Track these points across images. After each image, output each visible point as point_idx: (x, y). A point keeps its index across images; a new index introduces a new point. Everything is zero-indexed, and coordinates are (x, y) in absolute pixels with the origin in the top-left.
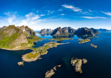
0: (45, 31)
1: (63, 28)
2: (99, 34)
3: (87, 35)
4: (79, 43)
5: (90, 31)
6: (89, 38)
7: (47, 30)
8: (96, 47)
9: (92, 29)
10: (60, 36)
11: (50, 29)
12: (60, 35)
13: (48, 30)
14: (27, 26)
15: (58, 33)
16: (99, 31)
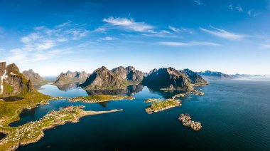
0: (71, 76)
1: (114, 70)
2: (203, 85)
3: (172, 88)
4: (148, 110)
5: (181, 77)
6: (178, 96)
7: (75, 75)
8: (196, 126)
9: (187, 71)
10: (103, 89)
11: (83, 72)
12: (102, 87)
13: (78, 74)
14: (14, 64)
15: (98, 82)
16: (203, 77)
